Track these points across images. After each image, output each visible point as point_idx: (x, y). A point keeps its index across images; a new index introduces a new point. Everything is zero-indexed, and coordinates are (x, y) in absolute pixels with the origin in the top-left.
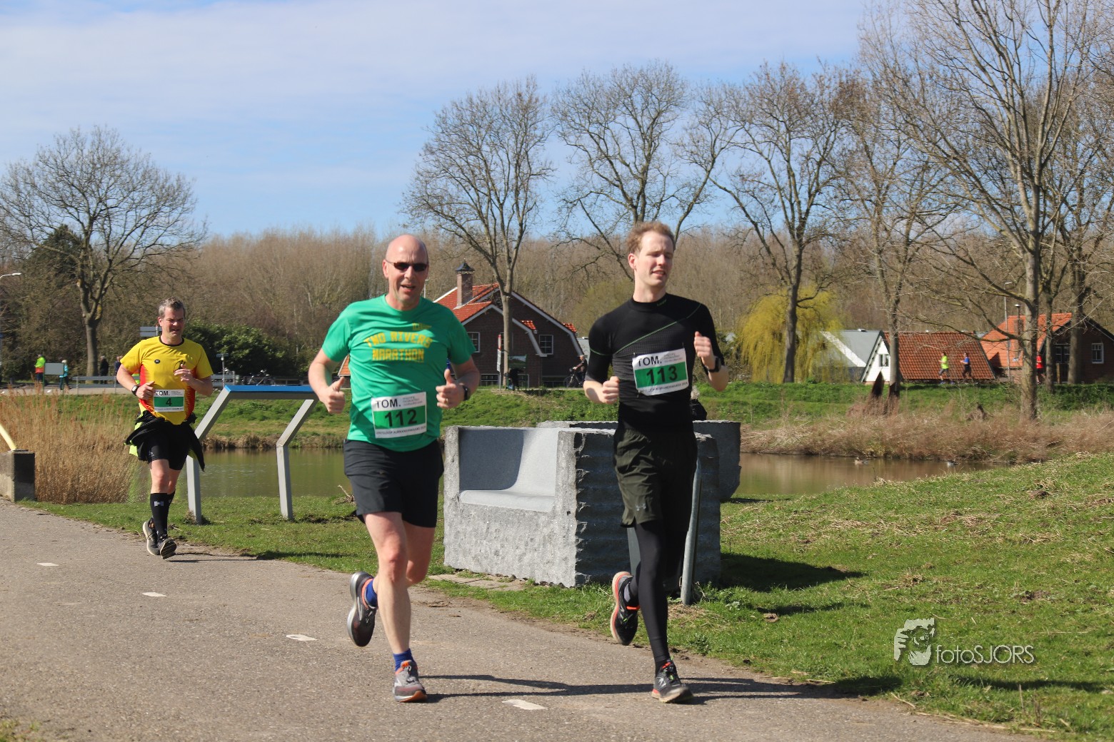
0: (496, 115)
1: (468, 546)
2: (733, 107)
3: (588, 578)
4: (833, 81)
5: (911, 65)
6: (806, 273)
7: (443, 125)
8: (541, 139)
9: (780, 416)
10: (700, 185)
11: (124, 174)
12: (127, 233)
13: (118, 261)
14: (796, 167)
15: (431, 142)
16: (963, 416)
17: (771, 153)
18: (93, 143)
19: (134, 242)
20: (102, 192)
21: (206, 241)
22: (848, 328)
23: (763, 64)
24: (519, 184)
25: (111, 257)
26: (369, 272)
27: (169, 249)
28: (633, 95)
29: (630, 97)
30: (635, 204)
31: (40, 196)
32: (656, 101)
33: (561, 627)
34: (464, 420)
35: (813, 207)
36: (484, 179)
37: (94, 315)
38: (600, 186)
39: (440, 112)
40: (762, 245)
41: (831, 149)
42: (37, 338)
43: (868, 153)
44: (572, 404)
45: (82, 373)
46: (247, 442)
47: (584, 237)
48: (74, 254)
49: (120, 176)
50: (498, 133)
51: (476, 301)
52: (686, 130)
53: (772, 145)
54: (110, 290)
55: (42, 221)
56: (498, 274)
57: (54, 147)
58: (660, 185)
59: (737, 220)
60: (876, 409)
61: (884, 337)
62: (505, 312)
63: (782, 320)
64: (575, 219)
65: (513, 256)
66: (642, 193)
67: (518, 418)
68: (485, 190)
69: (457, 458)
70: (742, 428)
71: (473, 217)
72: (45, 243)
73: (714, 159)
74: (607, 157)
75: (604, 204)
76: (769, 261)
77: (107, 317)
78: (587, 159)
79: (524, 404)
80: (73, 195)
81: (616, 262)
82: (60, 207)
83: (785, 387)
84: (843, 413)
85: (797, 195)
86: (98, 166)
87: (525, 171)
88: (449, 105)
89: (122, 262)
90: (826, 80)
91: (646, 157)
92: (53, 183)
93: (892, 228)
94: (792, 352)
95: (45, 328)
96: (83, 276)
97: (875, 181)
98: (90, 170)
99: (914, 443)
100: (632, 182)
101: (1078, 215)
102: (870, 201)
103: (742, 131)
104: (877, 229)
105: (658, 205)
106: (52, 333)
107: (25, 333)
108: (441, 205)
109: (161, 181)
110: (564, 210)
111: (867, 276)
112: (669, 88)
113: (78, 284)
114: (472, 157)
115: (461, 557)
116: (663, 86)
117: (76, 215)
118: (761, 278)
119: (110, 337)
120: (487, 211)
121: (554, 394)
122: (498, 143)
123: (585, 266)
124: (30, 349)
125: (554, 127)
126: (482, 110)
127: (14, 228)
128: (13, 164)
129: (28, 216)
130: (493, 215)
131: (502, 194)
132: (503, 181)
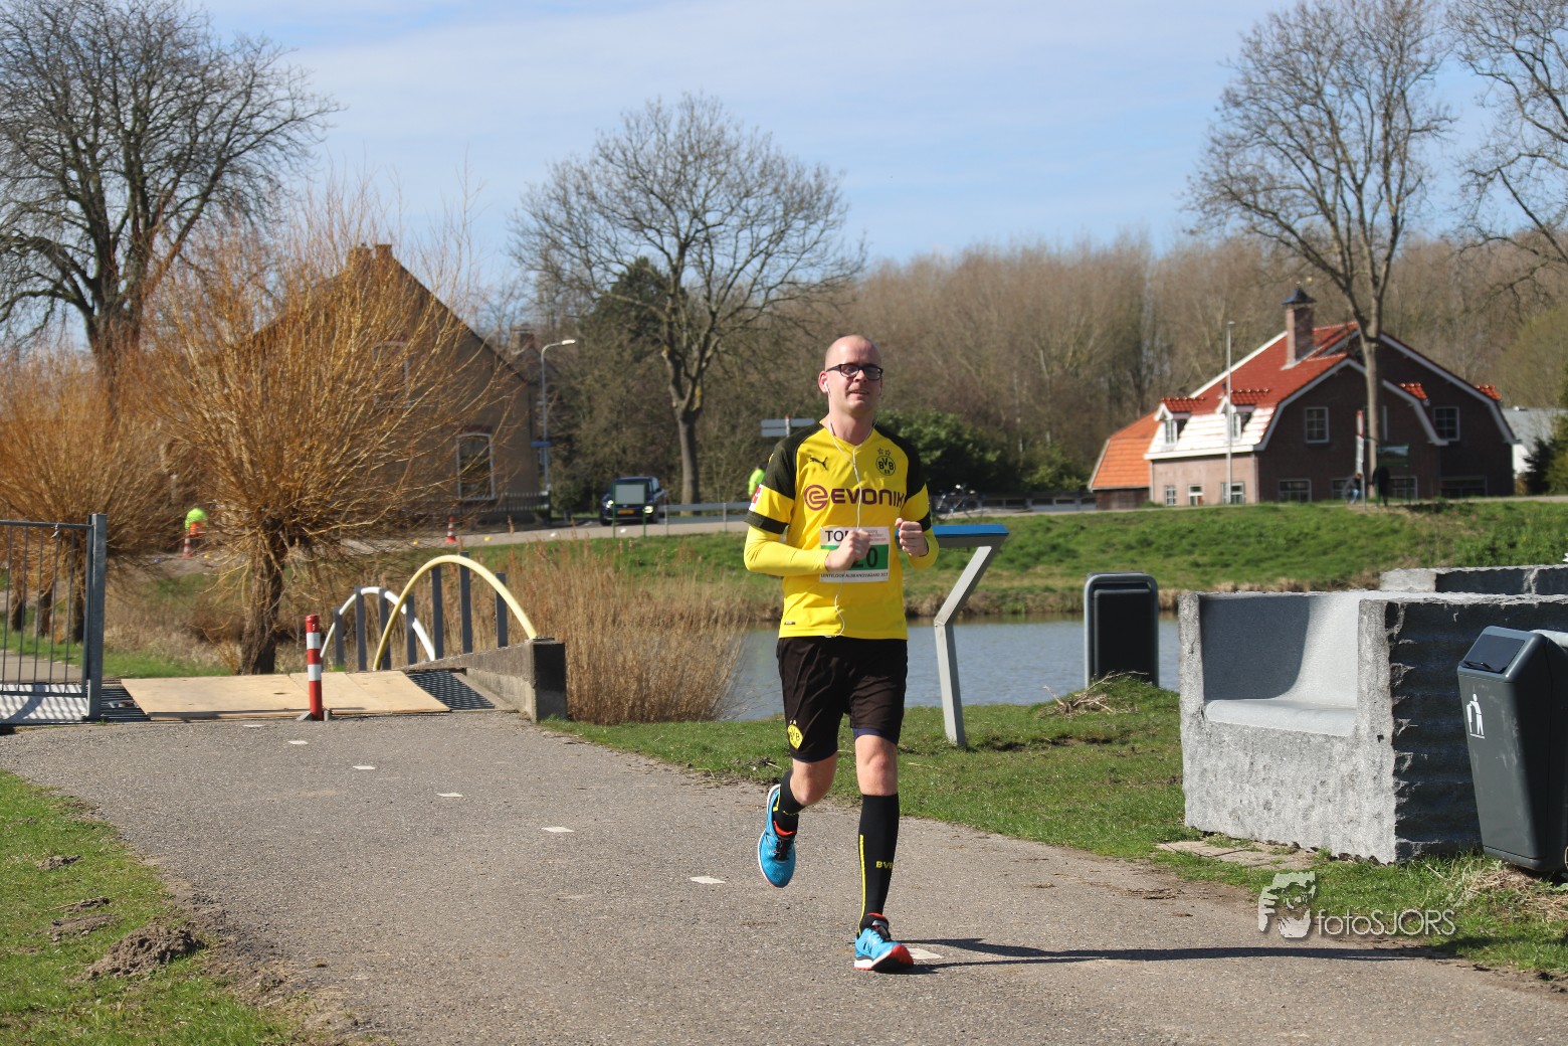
0: (1348, 31)
7: (1256, 56)
8: (1429, 68)
11: (731, 169)
12: (738, 267)
13: (725, 312)
15: (1235, 86)
18: (682, 122)
19: (750, 281)
20: (697, 202)
24: (1390, 148)
25: (714, 309)
27: (808, 288)
31: (602, 213)
34: (1301, 559)
36: (1329, 145)
37: (691, 402)
38: (1537, 143)
39: (1249, 34)
42: (606, 444)
44: (1492, 526)
45: (676, 499)
47: (1510, 233)
48: (656, 305)
49: (725, 174)
50: (1351, 62)
51: (1319, 354)
54: (714, 362)
55: (605, 253)
56: (1355, 306)
57: (621, 133)
62: (1369, 370)
64: (1491, 204)
65: (1381, 273)
67: (1397, 552)
68: (1329, 163)
71: (1310, 210)
72: (613, 289)
74: (1550, 93)
75: (1544, 174)
77: (712, 407)
78: (1512, 96)
79: (1406, 527)
80: (652, 210)
82: (634, 230)
86: (691, 158)
87: (1401, 126)
88: (1264, 22)
89: (732, 315)
92: (622, 191)
95: (616, 426)
96: (672, 341)
98: (678, 167)
106: (628, 436)
107: (586, 438)
108: (1253, 192)
109: (790, 178)
110: (1473, 189)
113: (664, 354)
114: (1306, 107)
117: (658, 240)
119: (717, 437)
120: (1335, 198)
121: (1460, 509)
122: (1350, 79)
123: (1511, 285)
124: (595, 462)
125: (1452, 45)
126: (1322, 24)
127: (567, 266)
128: (559, 163)
129: (585, 247)
130: (1345, 206)
131: (1361, 167)
132: (1362, 145)
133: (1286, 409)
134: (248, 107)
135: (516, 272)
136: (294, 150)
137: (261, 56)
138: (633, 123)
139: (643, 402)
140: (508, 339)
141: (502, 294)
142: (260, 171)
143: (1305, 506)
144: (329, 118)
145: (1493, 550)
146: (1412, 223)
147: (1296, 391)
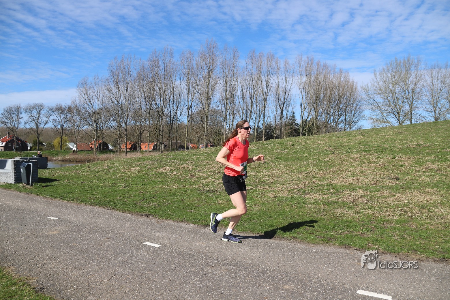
0: (14, 109)
2: (52, 109)
4: (68, 106)
5: (79, 105)
6: (64, 134)
7: (5, 110)
8: (21, 113)
10: (47, 121)
14: (62, 119)
16: (86, 155)
22: (70, 142)
24: (17, 120)
28: (36, 107)
32: (40, 108)
35: (64, 125)
36: (12, 119)
38: (31, 121)
40: (57, 130)
41: (67, 116)
43: (73, 117)
47: (28, 128)
50: (14, 112)
51: (10, 138)
52: (45, 113)
53: (58, 115)
56: (14, 134)
58: (41, 121)
59: (53, 126)
61: (75, 144)
62: (15, 139)
63: (60, 141)
64: (27, 125)
65: (16, 131)
66: (38, 122)
68: (12, 121)
73: (49, 117)
74: (32, 116)
75: (32, 123)
76: (58, 132)
78: (29, 116)
79: (18, 154)
81: (33, 132)
83: (60, 151)
84: (69, 155)
85: (62, 123)
87: (18, 118)
90: (66, 106)
91: (38, 116)
93: (76, 128)
94: (61, 146)
97: (74, 121)
99: (79, 159)
100: (36, 120)
101: (102, 127)
102: (73, 124)
103: (54, 113)
104: (74, 128)
105: (40, 124)
108: (4, 123)
110: (25, 124)
111: (72, 135)
112: (42, 106)
114: (10, 115)
118: (57, 135)
121: (23, 152)
123: (28, 133)
125: (23, 111)
130: (13, 125)
131: (15, 122)
133: (7, 142)
145: (26, 156)
146: (19, 127)
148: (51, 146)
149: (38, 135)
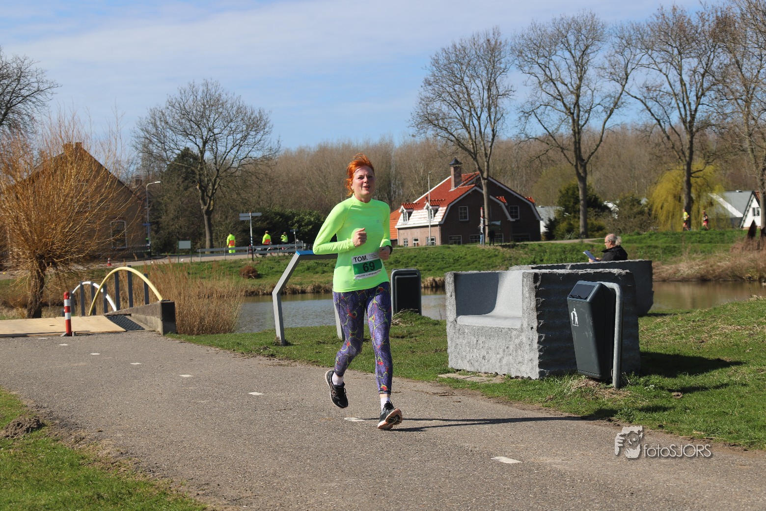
0: (473, 55)
1: (464, 354)
2: (639, 39)
3: (547, 372)
4: (711, 16)
6: (697, 153)
7: (436, 65)
8: (505, 70)
9: (682, 255)
10: (617, 95)
11: (224, 111)
12: (227, 151)
13: (223, 169)
14: (686, 78)
15: (429, 77)
17: (668, 70)
18: (203, 91)
19: (233, 156)
20: (210, 124)
21: (280, 153)
22: (728, 190)
23: (660, 8)
24: (491, 102)
25: (218, 168)
26: (390, 169)
27: (256, 160)
28: (568, 35)
29: (566, 37)
30: (572, 111)
31: (170, 129)
32: (584, 38)
33: (531, 406)
34: (460, 267)
35: (700, 106)
36: (467, 100)
37: (209, 207)
38: (547, 101)
39: (434, 56)
40: (664, 135)
41: (712, 64)
42: (173, 225)
43: (739, 65)
44: (534, 253)
45: (203, 247)
46: (314, 289)
47: (538, 137)
48: (194, 167)
49: (221, 113)
50: (475, 68)
51: (464, 185)
52: (606, 57)
53: (669, 64)
54: (218, 190)
55: (172, 145)
56: (478, 165)
57: (178, 96)
58: (589, 97)
59: (645, 119)
60: (751, 246)
61: (755, 196)
62: (484, 192)
63: (680, 187)
64: (531, 124)
65: (489, 152)
66: (577, 104)
68: (467, 108)
69: (454, 294)
70: (653, 264)
71: (460, 127)
72: (175, 160)
73: (627, 75)
74: (552, 80)
75: (551, 113)
76: (670, 145)
77: (218, 209)
78: (537, 81)
79: (500, 255)
80: (192, 127)
81: (560, 153)
82: (184, 136)
83: (685, 234)
84: (727, 251)
85: (688, 98)
86: (207, 106)
87: (494, 93)
88: (440, 52)
89: (225, 171)
90: (706, 16)
91: (579, 78)
92: (179, 120)
93: (758, 117)
95: (177, 218)
96: (201, 181)
97: (745, 85)
98: (202, 110)
100: (570, 96)
102: (741, 99)
103: (646, 56)
104: (747, 119)
105: (589, 111)
106: (182, 221)
107: (165, 222)
108: (437, 120)
109: (249, 114)
110: (523, 118)
111: (741, 153)
112: (593, 29)
113: (198, 187)
114: (457, 86)
115: (460, 361)
116: (589, 28)
117: (194, 140)
118: (664, 159)
119: (220, 221)
120: (469, 122)
121: (521, 246)
122: (475, 74)
123: (539, 157)
124: (169, 232)
125: (513, 61)
126: (463, 52)
127: (155, 151)
128: (152, 108)
129: (164, 143)
130: (474, 125)
131: (479, 110)
132: (480, 101)
133: (451, 207)
134: (19, 86)
135: (135, 153)
136: (39, 103)
137: (24, 64)
138: (183, 92)
139: (188, 207)
140: (131, 182)
141: (128, 162)
142: (25, 112)
143: (460, 246)
144: (54, 90)
147: (455, 200)
148: (641, 213)
149: (581, 162)
